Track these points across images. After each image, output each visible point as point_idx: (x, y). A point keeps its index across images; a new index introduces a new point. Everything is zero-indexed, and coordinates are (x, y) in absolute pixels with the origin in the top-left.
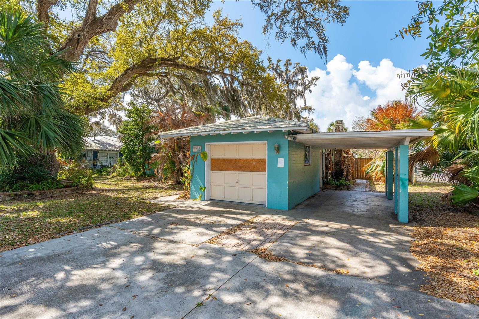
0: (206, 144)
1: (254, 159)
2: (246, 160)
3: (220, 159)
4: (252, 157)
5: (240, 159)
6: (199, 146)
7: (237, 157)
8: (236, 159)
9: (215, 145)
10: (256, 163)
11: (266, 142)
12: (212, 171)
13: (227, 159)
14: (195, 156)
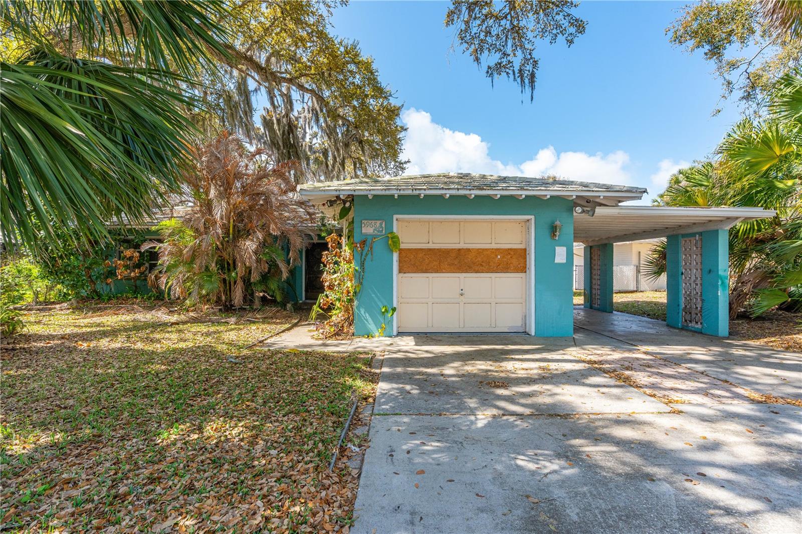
0: (395, 217)
1: (497, 249)
2: (480, 252)
3: (421, 249)
4: (494, 246)
5: (469, 250)
6: (378, 222)
7: (462, 246)
8: (459, 250)
9: (408, 221)
10: (503, 257)
11: (532, 217)
12: (402, 275)
13: (439, 250)
14: (368, 243)
